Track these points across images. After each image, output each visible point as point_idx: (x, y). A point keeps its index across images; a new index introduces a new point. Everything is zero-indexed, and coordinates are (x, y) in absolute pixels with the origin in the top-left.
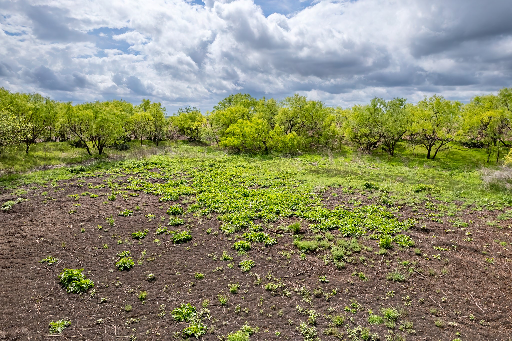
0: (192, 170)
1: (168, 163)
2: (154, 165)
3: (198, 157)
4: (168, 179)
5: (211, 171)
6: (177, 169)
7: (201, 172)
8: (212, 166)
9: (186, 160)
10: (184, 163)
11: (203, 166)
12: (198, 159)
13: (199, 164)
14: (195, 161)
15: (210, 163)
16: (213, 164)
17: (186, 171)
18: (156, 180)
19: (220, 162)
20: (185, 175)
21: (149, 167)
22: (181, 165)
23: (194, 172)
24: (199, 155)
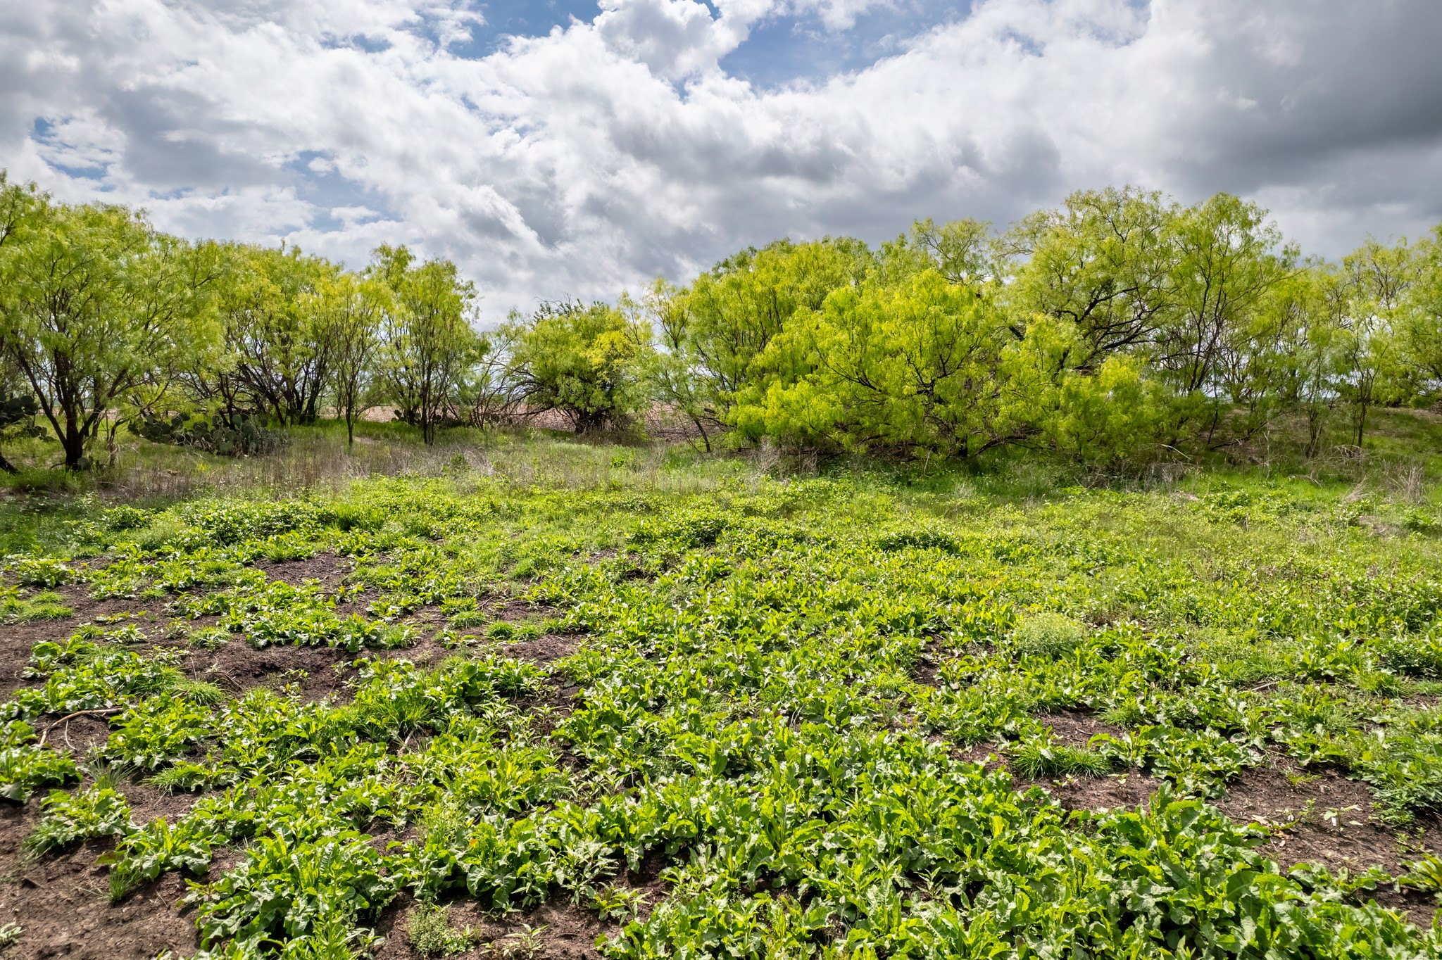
0: (574, 569)
1: (424, 520)
2: (334, 532)
3: (614, 488)
4: (373, 645)
5: (718, 575)
6: (469, 556)
7: (635, 588)
8: (708, 539)
9: (539, 504)
10: (527, 520)
11: (652, 539)
12: (615, 497)
13: (624, 527)
14: (599, 506)
15: (693, 516)
16: (720, 526)
17: (526, 577)
18: (273, 654)
19: (749, 511)
20: (522, 605)
21: (295, 542)
22: (507, 528)
23: (586, 585)
24: (617, 475)
